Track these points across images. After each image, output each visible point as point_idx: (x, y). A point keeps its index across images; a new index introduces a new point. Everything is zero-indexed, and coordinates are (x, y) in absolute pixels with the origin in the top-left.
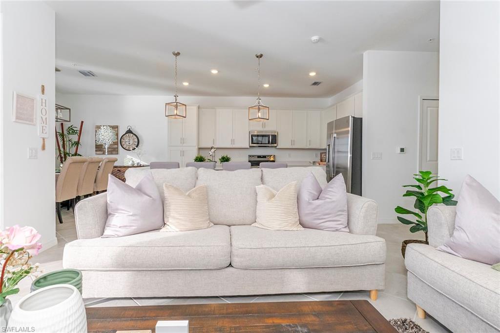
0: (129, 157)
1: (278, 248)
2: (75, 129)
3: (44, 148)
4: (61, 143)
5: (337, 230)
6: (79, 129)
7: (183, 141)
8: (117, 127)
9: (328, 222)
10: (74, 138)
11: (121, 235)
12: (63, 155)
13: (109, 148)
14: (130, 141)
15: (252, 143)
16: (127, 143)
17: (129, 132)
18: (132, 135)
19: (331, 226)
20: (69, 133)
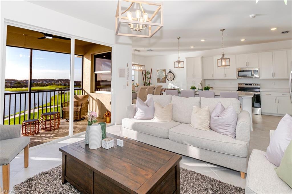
0: (170, 84)
1: (186, 135)
2: (149, 72)
3: (128, 85)
4: (144, 78)
5: (225, 135)
6: (150, 72)
7: (194, 76)
8: (165, 70)
9: (221, 130)
10: (149, 76)
11: (138, 119)
12: (145, 83)
13: (162, 80)
14: (170, 76)
15: (238, 76)
16: (169, 77)
17: (170, 72)
18: (171, 73)
19: (222, 132)
20: (147, 74)
